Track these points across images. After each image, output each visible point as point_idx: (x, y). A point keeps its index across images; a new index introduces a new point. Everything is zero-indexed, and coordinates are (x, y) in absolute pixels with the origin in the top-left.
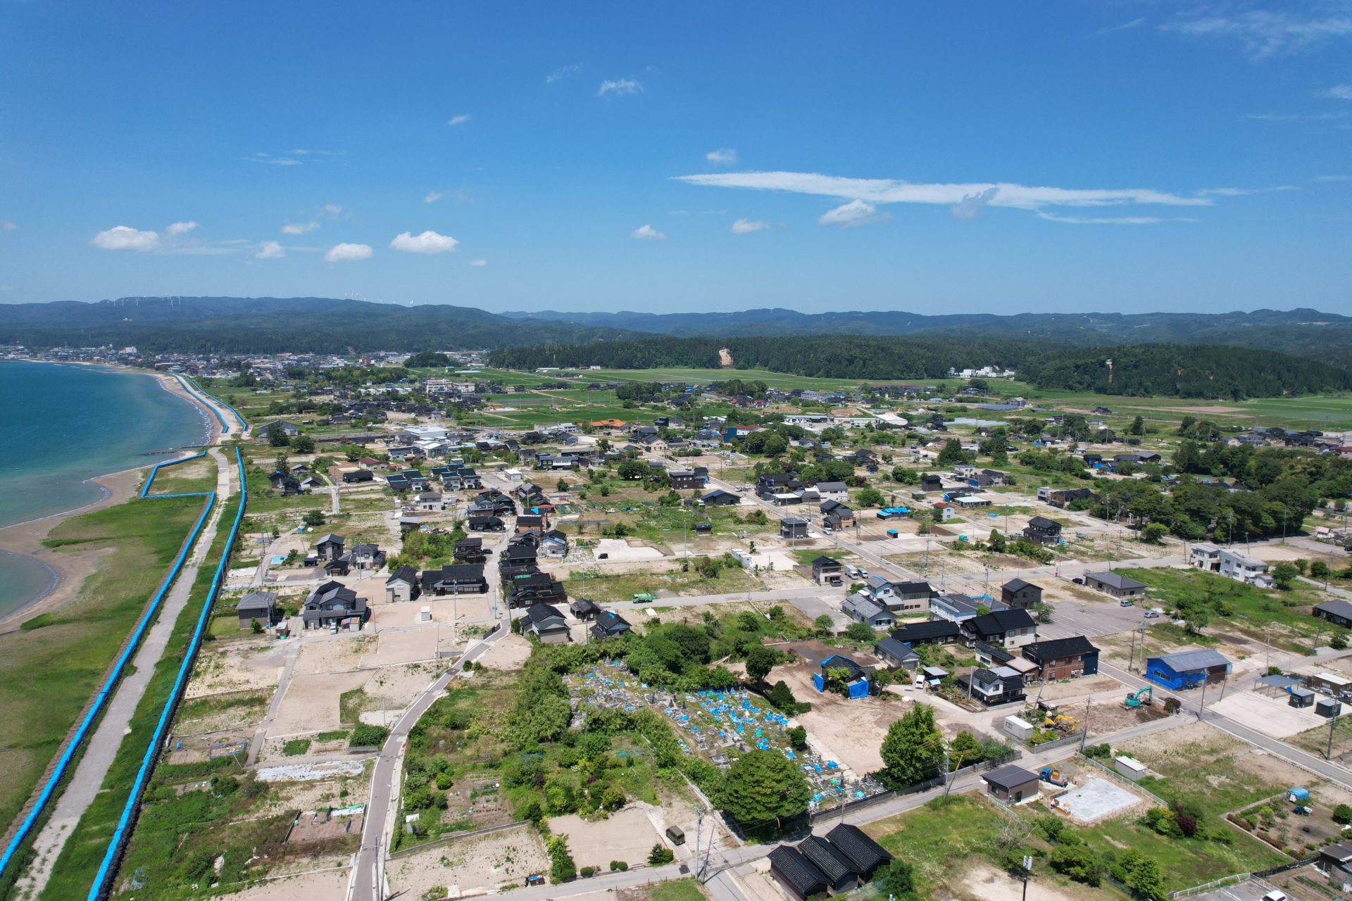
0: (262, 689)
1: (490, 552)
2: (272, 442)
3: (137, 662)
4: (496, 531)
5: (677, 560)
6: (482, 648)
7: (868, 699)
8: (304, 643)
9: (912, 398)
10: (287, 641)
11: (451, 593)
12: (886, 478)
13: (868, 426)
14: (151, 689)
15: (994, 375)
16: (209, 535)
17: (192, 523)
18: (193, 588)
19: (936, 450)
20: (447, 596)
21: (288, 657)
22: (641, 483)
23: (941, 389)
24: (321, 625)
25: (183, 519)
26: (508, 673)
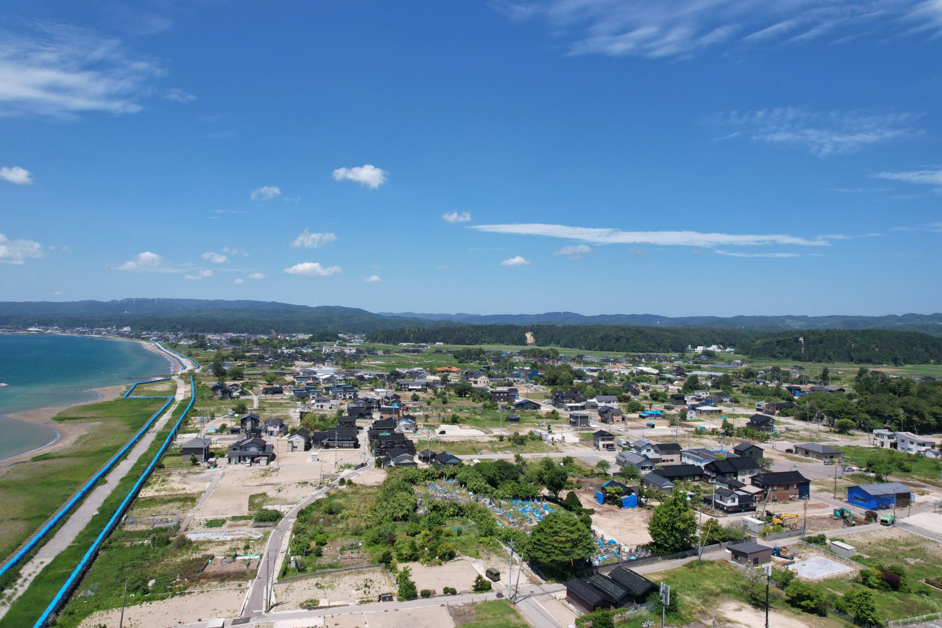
0: (194, 494)
1: (362, 428)
2: (215, 373)
3: (107, 478)
4: (366, 418)
5: (495, 436)
6: (353, 474)
7: (637, 509)
8: (226, 471)
9: (662, 361)
10: (215, 469)
11: (334, 447)
12: (646, 398)
13: (631, 373)
14: (115, 492)
15: (719, 350)
16: (166, 418)
17: (155, 412)
18: (153, 442)
19: (680, 386)
20: (330, 449)
21: (214, 477)
22: (471, 399)
23: (681, 358)
24: (240, 462)
25: (150, 409)
26: (372, 487)
